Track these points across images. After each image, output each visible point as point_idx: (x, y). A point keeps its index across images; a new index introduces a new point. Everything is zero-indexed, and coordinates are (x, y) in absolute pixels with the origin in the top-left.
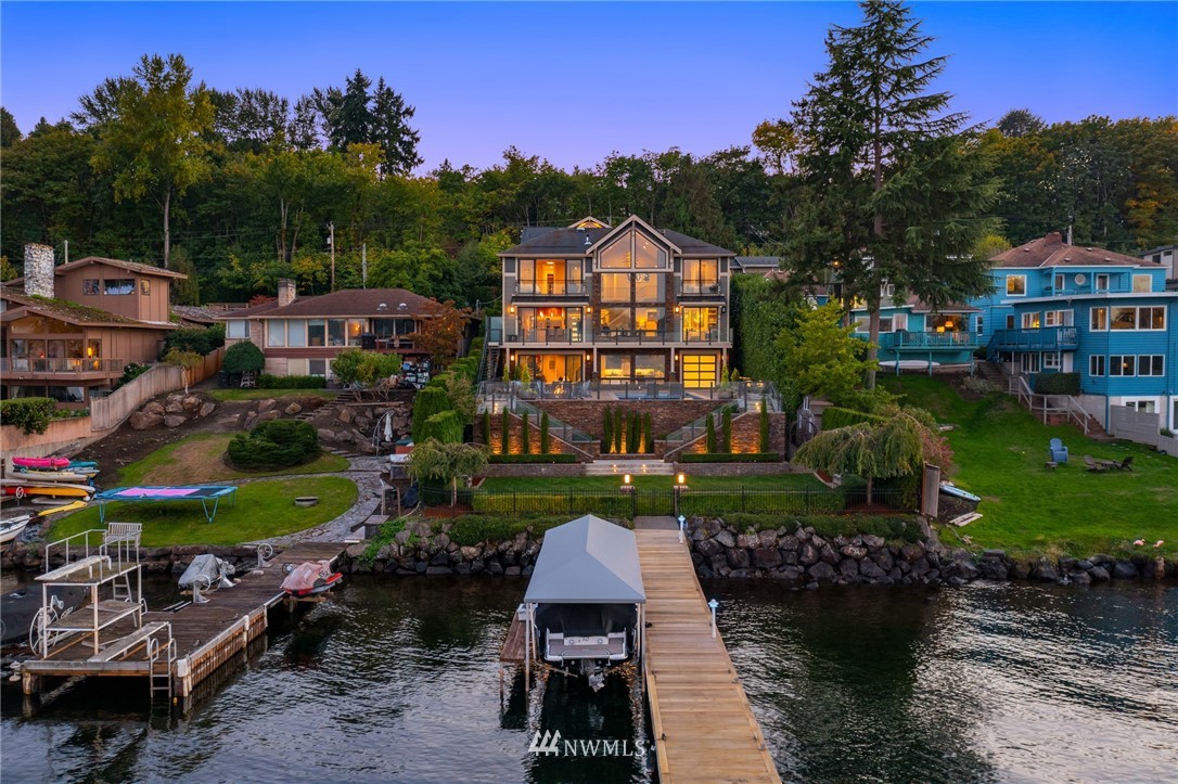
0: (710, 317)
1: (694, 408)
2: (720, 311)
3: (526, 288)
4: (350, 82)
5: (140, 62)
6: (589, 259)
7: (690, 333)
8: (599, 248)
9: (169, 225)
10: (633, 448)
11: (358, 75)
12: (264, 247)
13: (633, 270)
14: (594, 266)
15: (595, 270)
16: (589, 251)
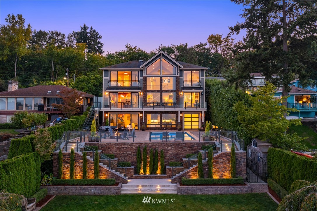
0: (196, 97)
1: (189, 147)
2: (200, 94)
3: (113, 84)
4: (82, 28)
5: (7, 16)
6: (142, 71)
7: (187, 104)
8: (146, 66)
9: (16, 70)
10: (153, 171)
11: (85, 26)
12: (47, 76)
13: (161, 76)
14: (144, 74)
15: (144, 75)
16: (141, 67)
